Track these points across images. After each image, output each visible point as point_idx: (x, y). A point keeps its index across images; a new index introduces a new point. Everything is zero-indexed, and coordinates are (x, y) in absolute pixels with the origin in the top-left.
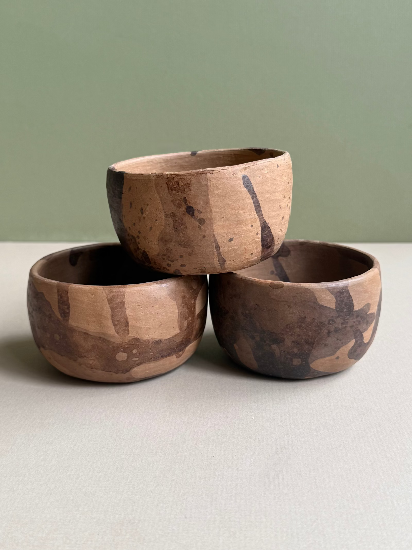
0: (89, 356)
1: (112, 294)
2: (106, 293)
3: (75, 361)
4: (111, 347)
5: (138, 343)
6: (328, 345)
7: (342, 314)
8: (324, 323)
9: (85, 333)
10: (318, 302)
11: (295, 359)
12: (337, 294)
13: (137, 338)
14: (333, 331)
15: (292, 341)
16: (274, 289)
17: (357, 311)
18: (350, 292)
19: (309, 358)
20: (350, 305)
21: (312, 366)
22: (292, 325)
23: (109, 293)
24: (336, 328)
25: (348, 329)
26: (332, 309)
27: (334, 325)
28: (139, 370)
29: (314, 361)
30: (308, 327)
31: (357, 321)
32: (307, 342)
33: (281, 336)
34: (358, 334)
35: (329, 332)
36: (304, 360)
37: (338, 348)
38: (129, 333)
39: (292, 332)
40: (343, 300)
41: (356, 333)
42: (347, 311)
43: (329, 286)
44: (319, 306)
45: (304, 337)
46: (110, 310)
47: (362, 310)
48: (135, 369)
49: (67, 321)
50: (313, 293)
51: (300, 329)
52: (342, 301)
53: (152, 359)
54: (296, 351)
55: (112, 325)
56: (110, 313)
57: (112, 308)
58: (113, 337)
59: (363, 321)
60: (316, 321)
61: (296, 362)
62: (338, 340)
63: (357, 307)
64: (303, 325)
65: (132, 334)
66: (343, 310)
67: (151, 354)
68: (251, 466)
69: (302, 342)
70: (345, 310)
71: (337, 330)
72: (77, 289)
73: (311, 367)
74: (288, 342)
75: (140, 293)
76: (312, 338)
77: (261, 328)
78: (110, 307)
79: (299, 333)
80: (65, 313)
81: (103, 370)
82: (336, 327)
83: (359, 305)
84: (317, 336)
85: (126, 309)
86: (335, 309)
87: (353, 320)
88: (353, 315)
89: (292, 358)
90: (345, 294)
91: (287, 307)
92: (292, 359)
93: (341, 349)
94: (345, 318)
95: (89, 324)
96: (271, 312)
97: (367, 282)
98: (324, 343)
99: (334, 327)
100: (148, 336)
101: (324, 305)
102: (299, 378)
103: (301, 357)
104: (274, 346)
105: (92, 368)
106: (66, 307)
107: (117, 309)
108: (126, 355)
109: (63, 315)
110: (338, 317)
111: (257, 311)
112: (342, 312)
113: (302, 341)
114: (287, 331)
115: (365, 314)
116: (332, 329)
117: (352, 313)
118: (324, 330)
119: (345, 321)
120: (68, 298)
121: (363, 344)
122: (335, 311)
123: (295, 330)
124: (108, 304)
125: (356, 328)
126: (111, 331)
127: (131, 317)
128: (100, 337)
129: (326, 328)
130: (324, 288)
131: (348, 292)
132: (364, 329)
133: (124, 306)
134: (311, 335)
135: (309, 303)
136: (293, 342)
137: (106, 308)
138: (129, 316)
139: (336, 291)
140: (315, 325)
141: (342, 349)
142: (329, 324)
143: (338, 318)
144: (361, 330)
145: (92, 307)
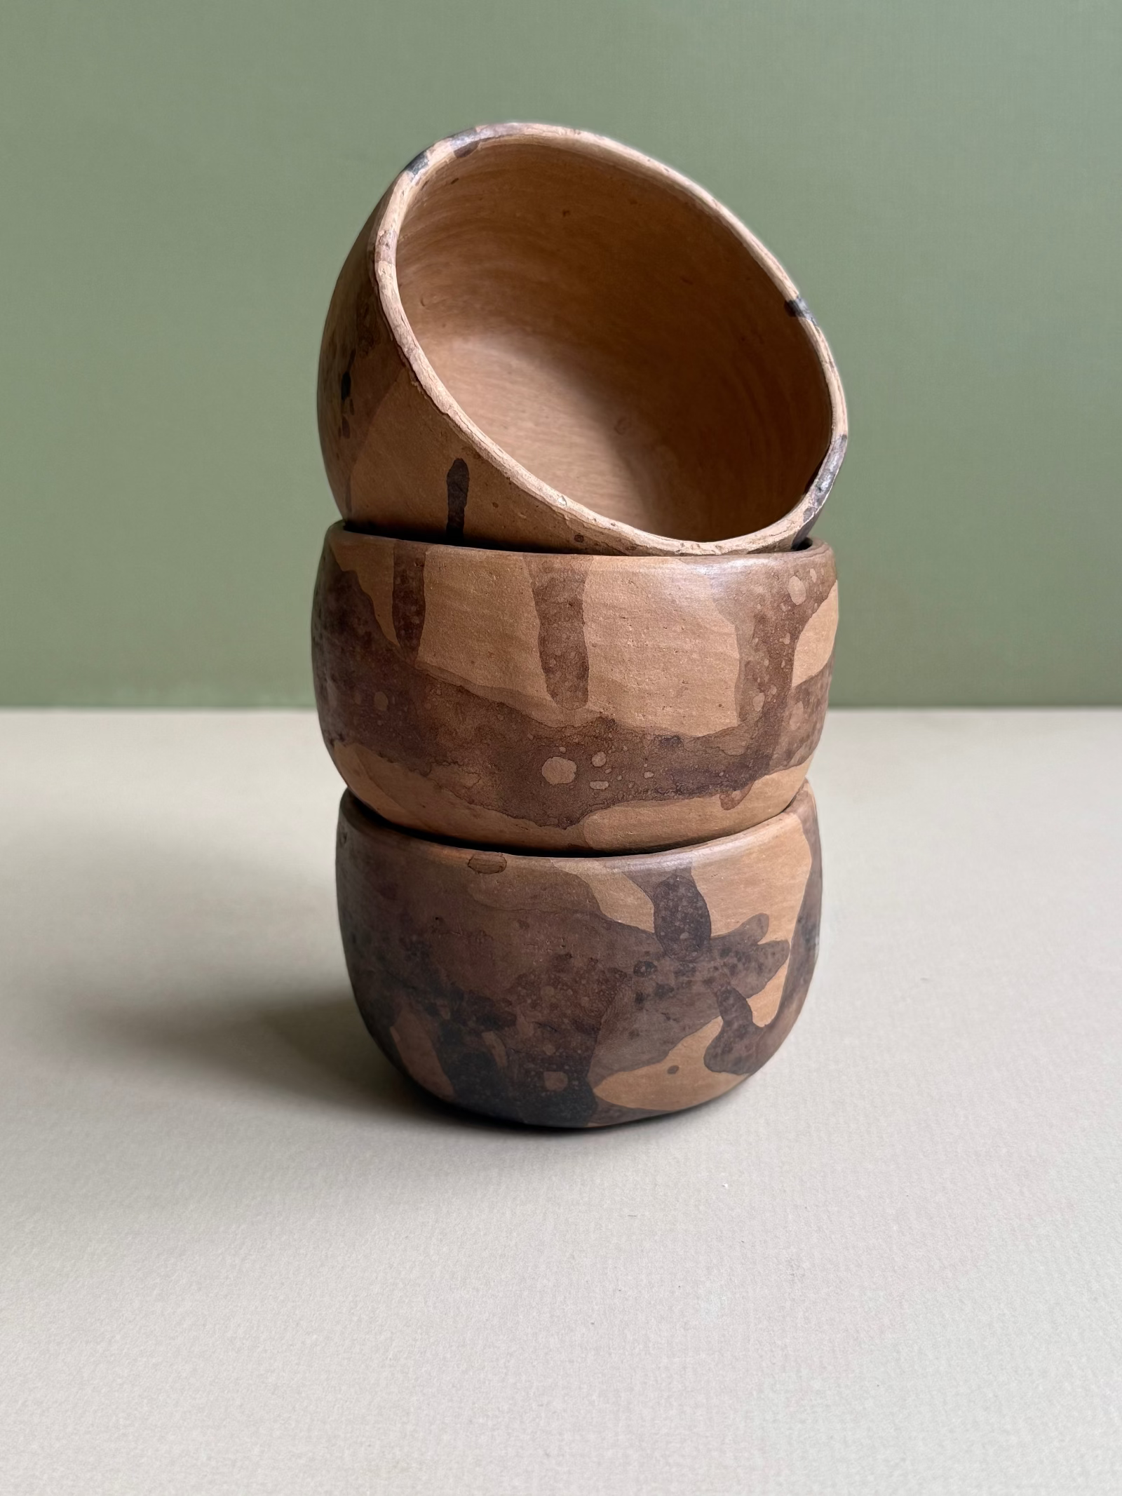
0: (466, 760)
1: (550, 575)
2: (530, 571)
3: (425, 775)
4: (531, 737)
5: (610, 736)
6: (641, 1034)
7: (675, 946)
8: (622, 972)
9: (461, 690)
10: (603, 912)
11: (550, 1073)
12: (659, 890)
13: (610, 718)
14: (652, 995)
15: (536, 1022)
16: (481, 874)
17: (723, 938)
18: (697, 885)
19: (588, 1071)
20: (701, 921)
21: (599, 1091)
22: (533, 977)
23: (540, 571)
24: (659, 986)
25: (698, 988)
26: (644, 932)
27: (654, 977)
28: (606, 821)
29: (603, 1078)
30: (576, 982)
31: (725, 965)
32: (579, 1026)
33: (507, 1009)
34: (731, 1001)
35: (640, 999)
36: (575, 1075)
37: (671, 1042)
38: (586, 701)
39: (535, 998)
40: (676, 907)
41: (726, 999)
42: (693, 939)
43: (632, 868)
44: (605, 925)
45: (569, 1012)
46: (538, 621)
47: (740, 933)
48: (596, 817)
49: (414, 649)
50: (587, 886)
51: (556, 988)
52: (674, 911)
53: (649, 793)
54: (549, 1049)
55: (540, 667)
56: (536, 633)
57: (544, 617)
58: (539, 705)
59: (744, 964)
60: (600, 966)
61: (554, 1081)
62: (669, 1019)
63: (721, 925)
64: (565, 977)
65: (596, 704)
66: (679, 936)
67: (648, 775)
68: (723, 1316)
69: (563, 1027)
70: (683, 936)
71: (662, 992)
72: (451, 558)
73: (598, 1097)
74: (526, 1026)
75: (630, 582)
76: (593, 1014)
77: (453, 984)
78: (539, 615)
79: (554, 1000)
80: (410, 630)
81: (504, 811)
82: (659, 983)
83: (729, 920)
84: (605, 1010)
85: (584, 623)
86: (653, 932)
87: (712, 964)
88: (710, 950)
89: (541, 1070)
90: (682, 890)
91: (517, 925)
92: (542, 1073)
93: (680, 1046)
94: (687, 958)
95: (473, 662)
96: (476, 939)
97: (754, 855)
98: (627, 1029)
99: (654, 984)
100: (644, 716)
101: (620, 921)
102: (567, 1125)
103: (567, 1067)
104: (490, 1037)
105: (471, 802)
106: (414, 608)
107: (560, 620)
108: (572, 766)
109: (403, 632)
110: (665, 954)
111: (440, 936)
112: (676, 940)
113: (564, 1023)
114: (522, 994)
115: (752, 945)
116: (649, 987)
117: (705, 942)
118: (623, 990)
119: (688, 966)
120: (421, 581)
121: (751, 1029)
122: (655, 937)
123: (542, 993)
124: (533, 603)
125: (722, 986)
126: (537, 687)
127: (598, 650)
128: (501, 704)
129: (631, 987)
130: (619, 873)
131: (691, 884)
132: (752, 989)
133: (580, 616)
134: (587, 1005)
135: (578, 915)
136: (540, 1024)
137: (526, 615)
138: (593, 646)
139: (654, 880)
140: (596, 977)
141: (685, 1045)
142: (639, 974)
143: (663, 957)
144: (740, 990)
145: (486, 611)
